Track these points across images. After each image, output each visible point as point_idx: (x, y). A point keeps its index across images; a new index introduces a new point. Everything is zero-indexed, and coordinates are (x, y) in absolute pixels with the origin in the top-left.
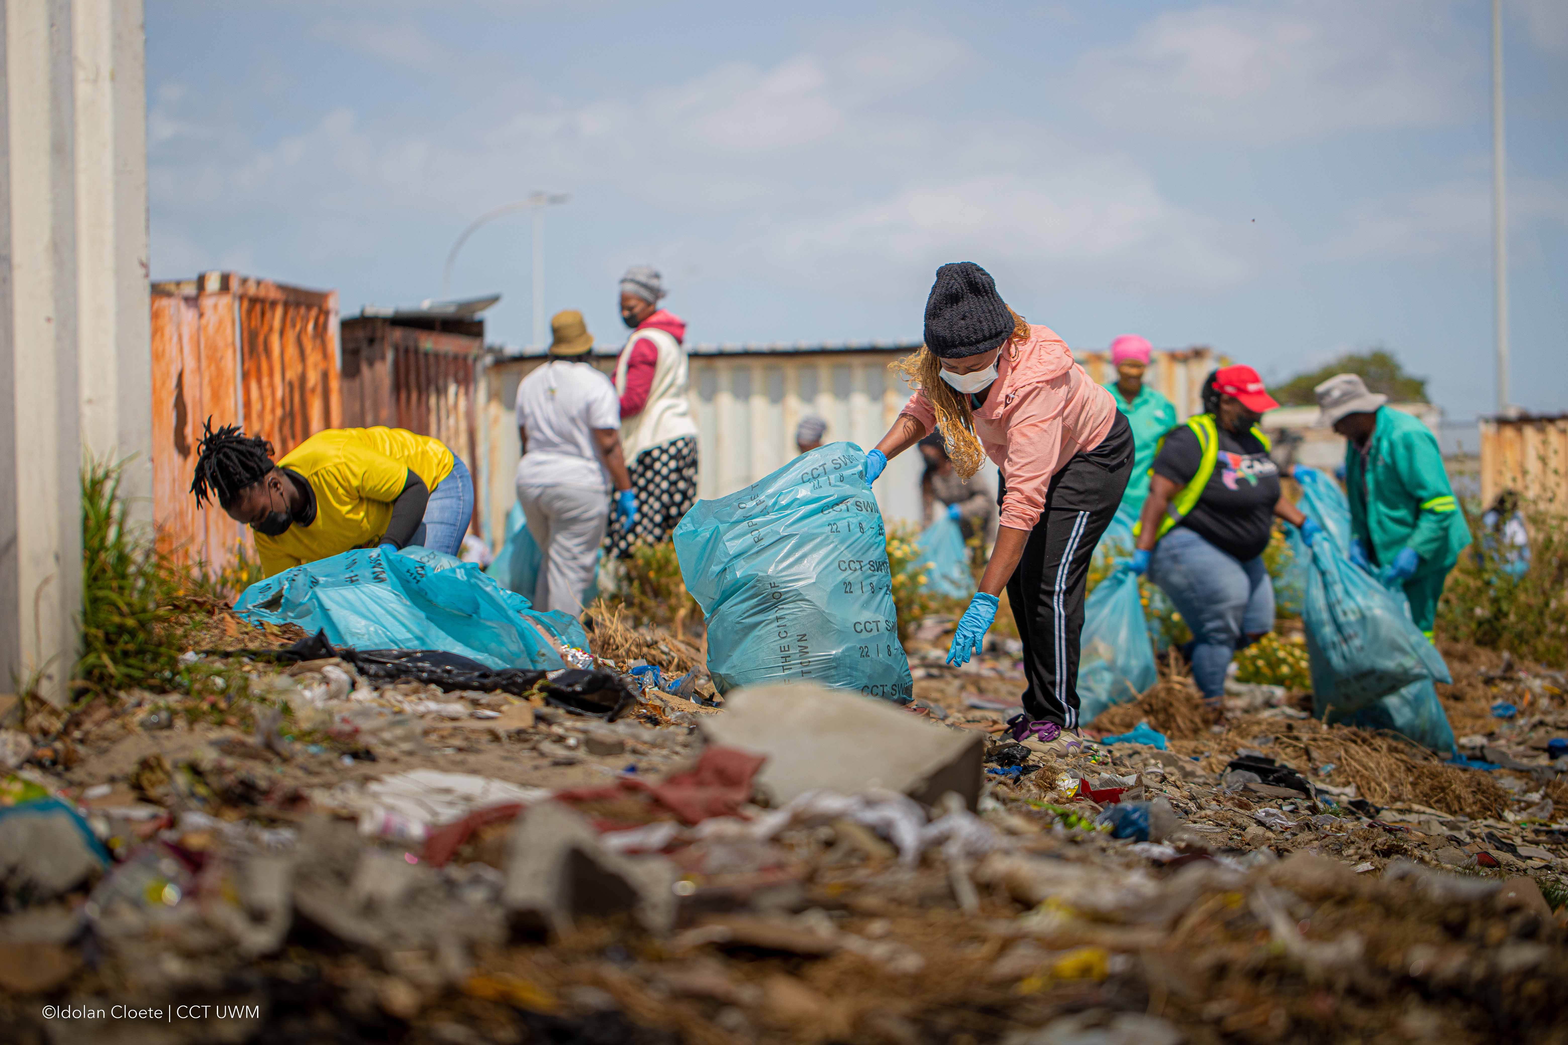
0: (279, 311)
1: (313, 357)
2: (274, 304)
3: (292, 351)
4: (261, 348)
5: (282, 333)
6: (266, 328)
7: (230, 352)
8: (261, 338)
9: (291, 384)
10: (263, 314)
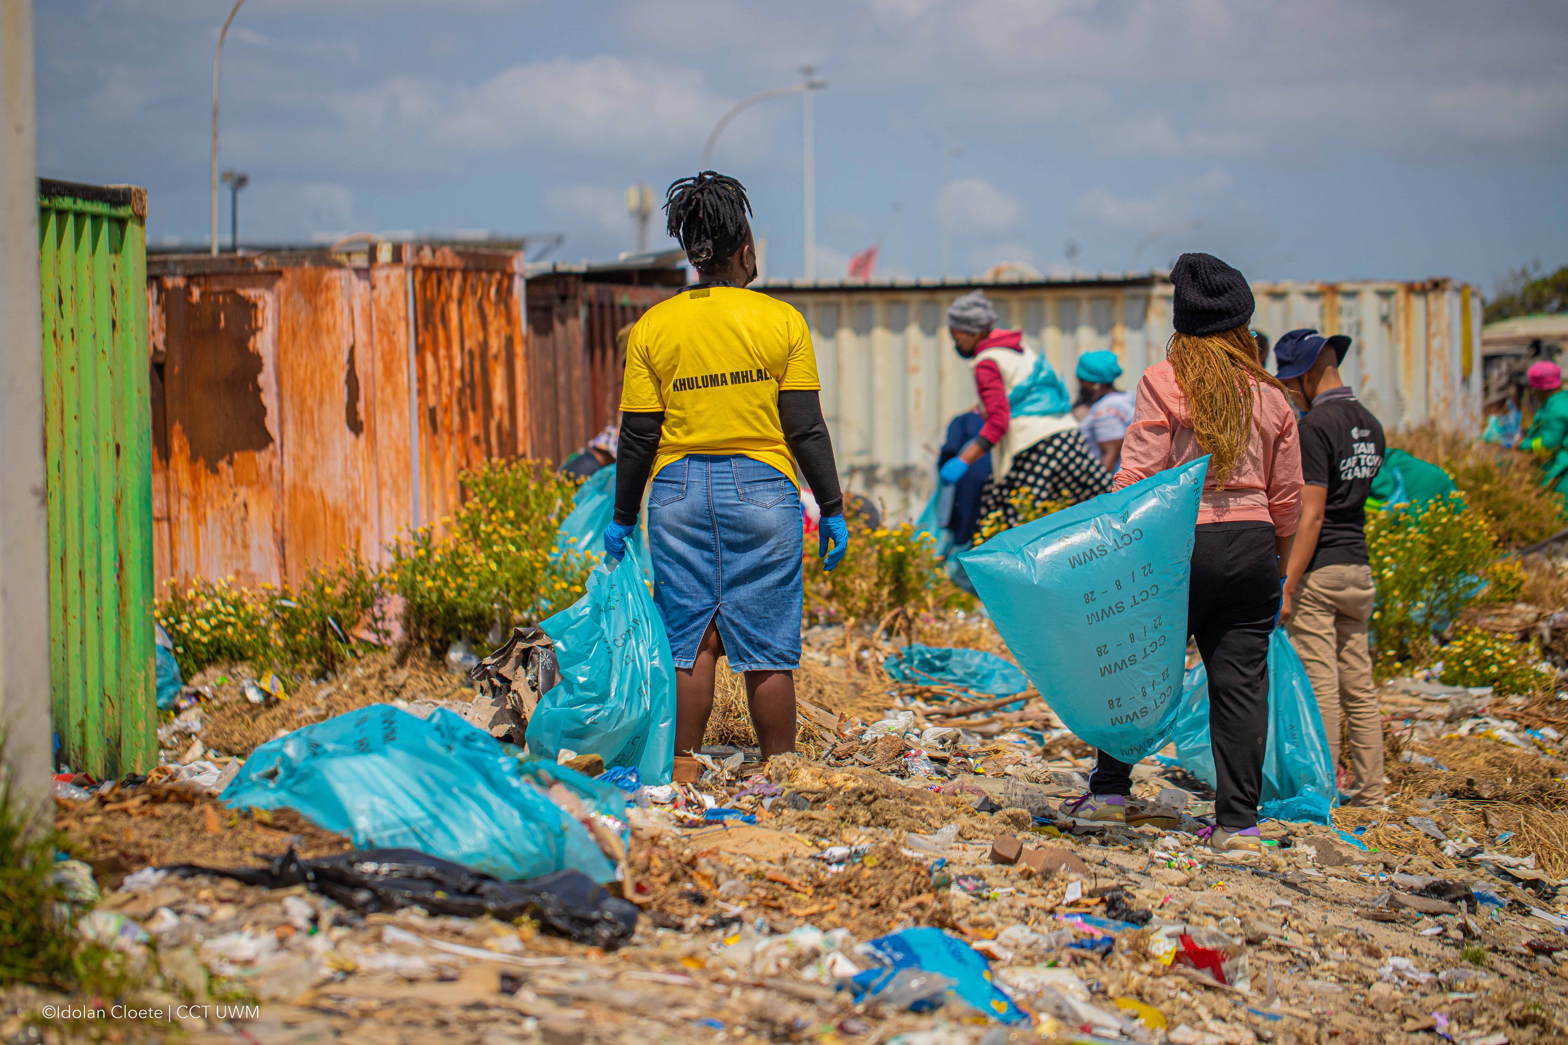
0: (458, 279)
1: (496, 323)
2: (451, 271)
3: (472, 318)
4: (438, 319)
5: (460, 302)
6: (443, 298)
7: (402, 325)
8: (437, 310)
9: (471, 353)
10: (440, 282)
